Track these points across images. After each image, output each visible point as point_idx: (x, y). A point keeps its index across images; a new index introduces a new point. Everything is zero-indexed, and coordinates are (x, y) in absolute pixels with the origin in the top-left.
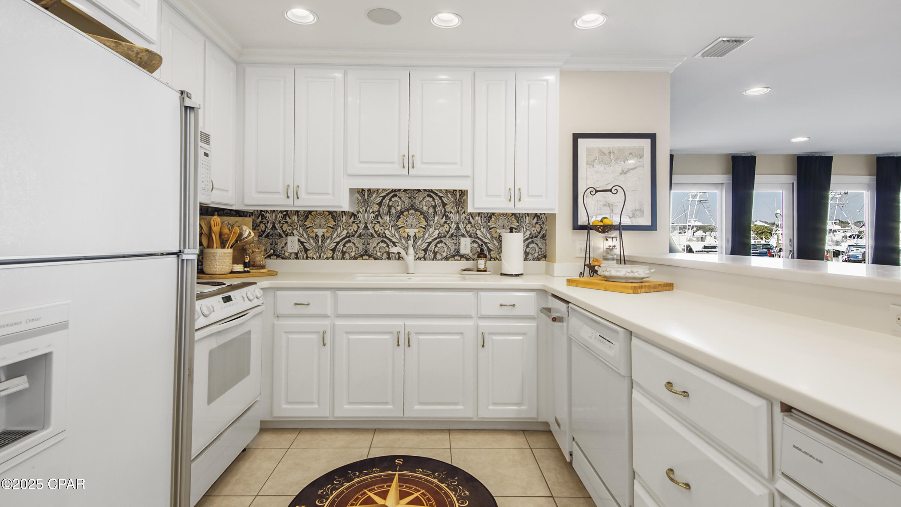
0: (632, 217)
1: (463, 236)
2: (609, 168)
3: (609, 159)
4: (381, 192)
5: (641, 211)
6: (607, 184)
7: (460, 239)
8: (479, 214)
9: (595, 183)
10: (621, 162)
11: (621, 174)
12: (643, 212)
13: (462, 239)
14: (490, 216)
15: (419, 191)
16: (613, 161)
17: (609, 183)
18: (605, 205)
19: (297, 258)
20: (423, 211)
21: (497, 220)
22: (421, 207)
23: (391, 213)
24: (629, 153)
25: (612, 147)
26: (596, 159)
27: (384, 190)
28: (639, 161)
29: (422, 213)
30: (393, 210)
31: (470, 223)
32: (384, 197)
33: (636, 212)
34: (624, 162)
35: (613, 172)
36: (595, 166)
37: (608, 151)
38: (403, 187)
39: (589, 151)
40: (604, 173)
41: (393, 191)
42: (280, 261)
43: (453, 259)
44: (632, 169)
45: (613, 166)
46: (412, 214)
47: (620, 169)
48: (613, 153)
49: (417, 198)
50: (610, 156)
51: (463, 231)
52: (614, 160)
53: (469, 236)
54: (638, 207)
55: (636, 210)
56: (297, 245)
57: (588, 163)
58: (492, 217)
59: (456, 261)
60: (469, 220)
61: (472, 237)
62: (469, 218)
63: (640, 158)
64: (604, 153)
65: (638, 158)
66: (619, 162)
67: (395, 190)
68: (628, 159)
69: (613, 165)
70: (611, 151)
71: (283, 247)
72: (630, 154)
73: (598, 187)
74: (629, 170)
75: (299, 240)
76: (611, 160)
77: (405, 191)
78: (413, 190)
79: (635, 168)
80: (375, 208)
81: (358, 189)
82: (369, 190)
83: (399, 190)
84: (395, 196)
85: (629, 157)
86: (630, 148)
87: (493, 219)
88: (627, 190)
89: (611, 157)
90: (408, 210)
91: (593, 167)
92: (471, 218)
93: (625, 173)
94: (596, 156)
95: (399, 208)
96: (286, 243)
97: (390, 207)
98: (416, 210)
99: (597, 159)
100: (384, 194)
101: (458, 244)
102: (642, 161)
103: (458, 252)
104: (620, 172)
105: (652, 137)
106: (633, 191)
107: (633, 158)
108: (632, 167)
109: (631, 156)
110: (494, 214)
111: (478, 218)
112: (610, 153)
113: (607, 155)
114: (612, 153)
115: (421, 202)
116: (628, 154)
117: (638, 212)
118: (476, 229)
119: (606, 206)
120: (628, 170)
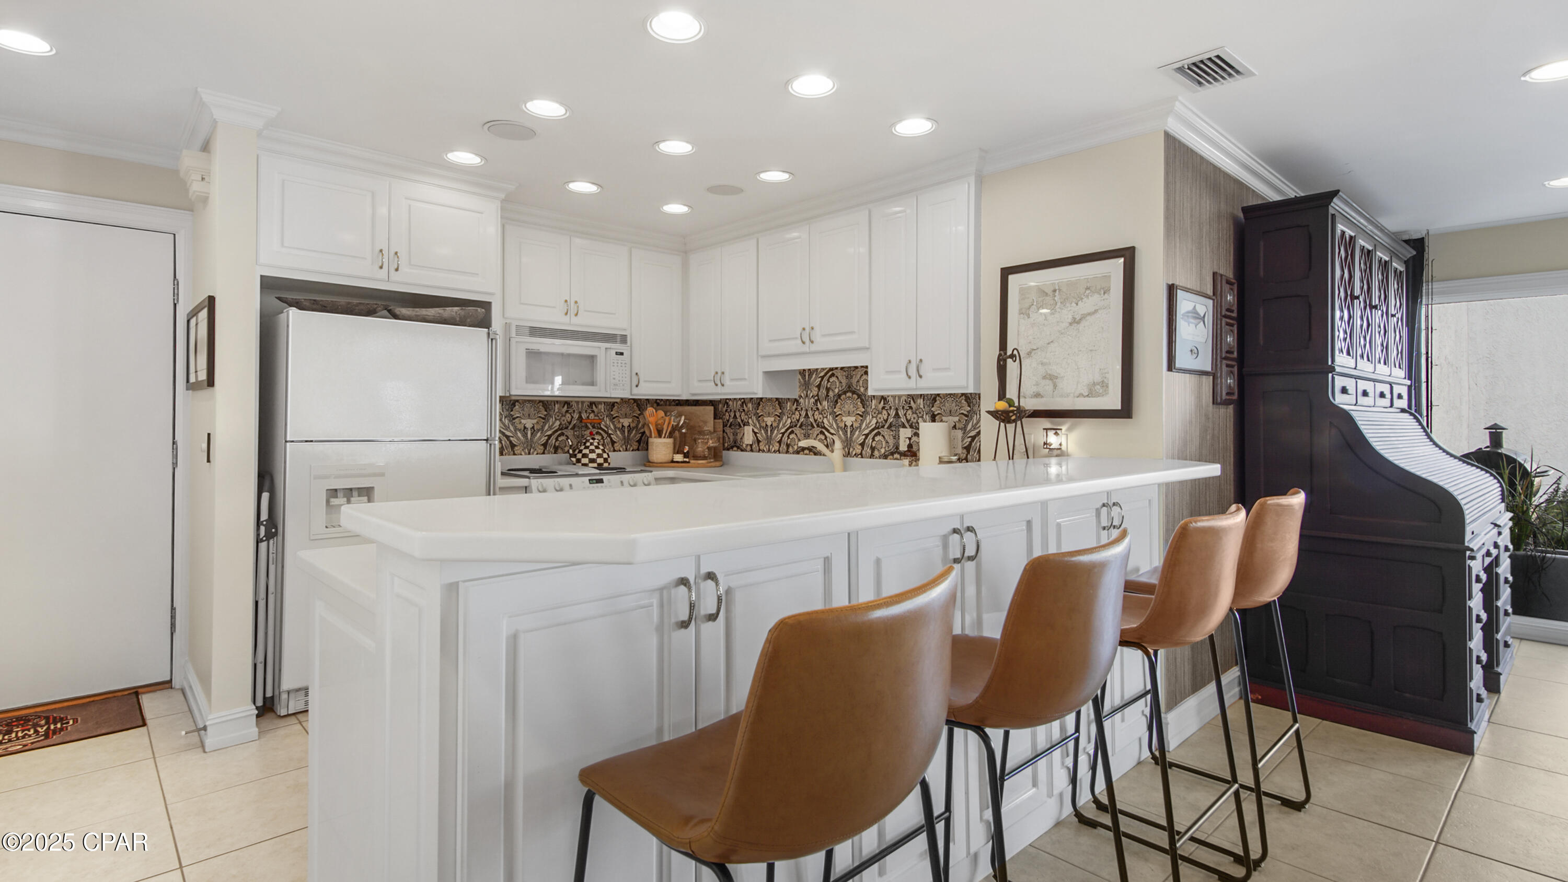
0: (1087, 396)
1: (904, 426)
2: (1053, 316)
3: (1052, 301)
4: (821, 372)
5: (1104, 385)
6: (1049, 344)
7: (899, 431)
8: (921, 395)
9: (1030, 343)
10: (1071, 303)
11: (1071, 324)
12: (1107, 387)
13: (901, 430)
14: (934, 398)
15: (856, 368)
16: (1059, 304)
17: (1052, 342)
18: (1044, 378)
19: (752, 450)
20: (860, 393)
21: (942, 403)
22: (858, 388)
23: (829, 397)
24: (1086, 287)
25: (1057, 281)
26: (1033, 305)
27: (823, 369)
28: (1102, 299)
29: (859, 396)
30: (831, 394)
31: (911, 408)
32: (822, 378)
33: (1094, 387)
34: (1077, 304)
35: (1058, 322)
36: (1031, 316)
37: (1052, 289)
38: (840, 366)
39: (1024, 292)
40: (1044, 324)
41: (831, 369)
42: (740, 453)
43: (891, 457)
44: (1089, 314)
45: (1059, 312)
46: (849, 397)
47: (1070, 317)
48: (1059, 292)
49: (854, 376)
50: (1055, 296)
51: (903, 420)
52: (1061, 303)
53: (909, 426)
54: (1098, 378)
55: (1094, 384)
56: (751, 435)
57: (1021, 313)
58: (937, 399)
59: (896, 461)
60: (910, 404)
61: (913, 428)
62: (910, 401)
63: (1104, 293)
64: (1045, 292)
65: (1100, 294)
66: (1068, 305)
67: (833, 368)
68: (1084, 297)
69: (1058, 310)
70: (1057, 288)
71: (741, 438)
72: (1088, 288)
73: (1035, 348)
74: (1084, 317)
75: (753, 430)
76: (1056, 303)
77: (842, 368)
78: (850, 367)
79: (1096, 311)
80: (815, 391)
81: (799, 370)
82: (809, 370)
83: (837, 368)
84: (833, 375)
85: (1085, 294)
86: (1088, 279)
87: (938, 402)
88: (1080, 351)
89: (1056, 298)
90: (845, 393)
91: (1029, 317)
92: (912, 402)
93: (1078, 322)
94: (1033, 300)
95: (837, 391)
96: (744, 434)
97: (828, 390)
98: (854, 393)
99: (1035, 304)
100: (822, 374)
101: (897, 437)
102: (1107, 299)
103: (897, 448)
104: (1070, 321)
105: (1128, 255)
106: (1091, 351)
107: (1091, 296)
108: (1089, 312)
109: (1088, 292)
110: (938, 395)
111: (920, 401)
112: (1055, 291)
113: (1050, 295)
114: (1057, 291)
115: (858, 381)
116: (1084, 290)
117: (1099, 387)
118: (918, 416)
119: (1047, 378)
120: (1082, 316)
